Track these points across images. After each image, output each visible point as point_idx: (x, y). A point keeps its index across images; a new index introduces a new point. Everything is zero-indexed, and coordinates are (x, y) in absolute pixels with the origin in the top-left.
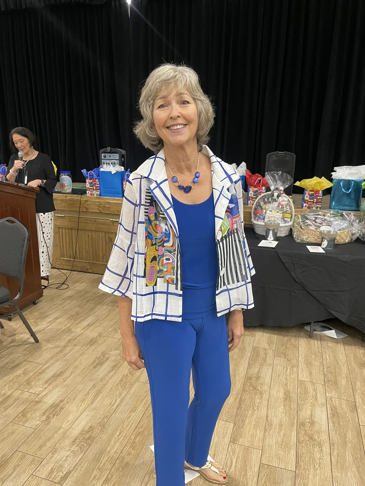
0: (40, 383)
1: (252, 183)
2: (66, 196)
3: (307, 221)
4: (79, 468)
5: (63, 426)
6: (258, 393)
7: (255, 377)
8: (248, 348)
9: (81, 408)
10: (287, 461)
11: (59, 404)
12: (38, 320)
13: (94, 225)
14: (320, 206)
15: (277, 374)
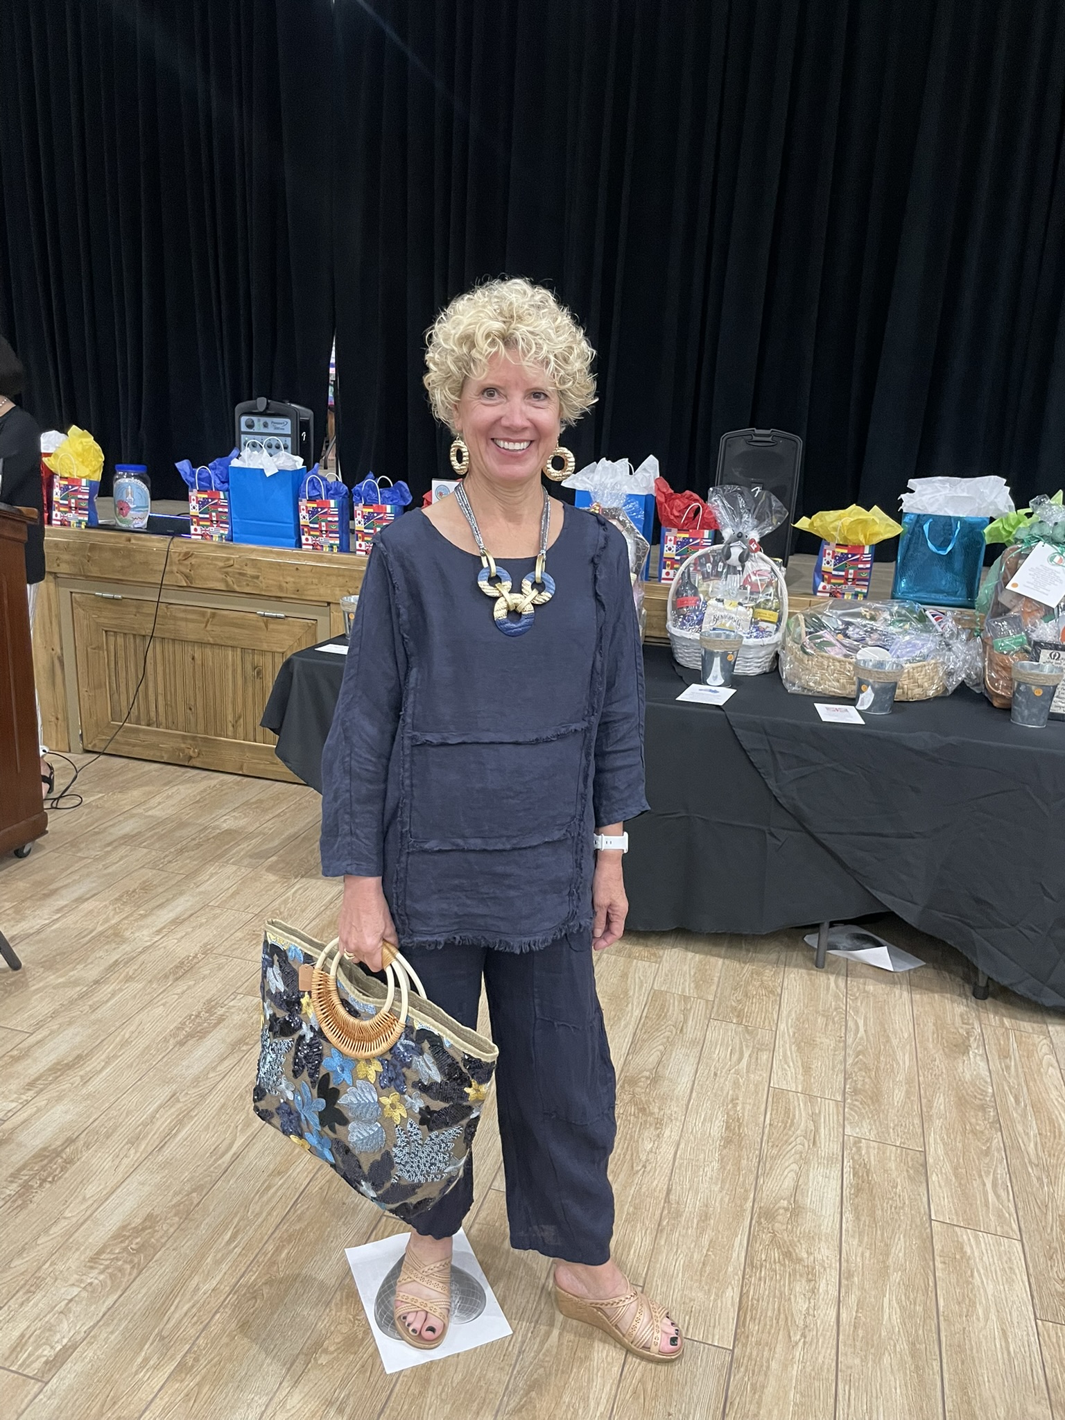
0: (13, 1087)
1: (672, 517)
2: (129, 540)
3: (821, 632)
4: (104, 1335)
5: (67, 1214)
6: (651, 1125)
7: (647, 1078)
8: (636, 995)
9: (126, 1161)
10: (712, 1321)
11: (63, 1150)
12: (28, 904)
13: (209, 628)
14: (865, 591)
15: (712, 1068)
